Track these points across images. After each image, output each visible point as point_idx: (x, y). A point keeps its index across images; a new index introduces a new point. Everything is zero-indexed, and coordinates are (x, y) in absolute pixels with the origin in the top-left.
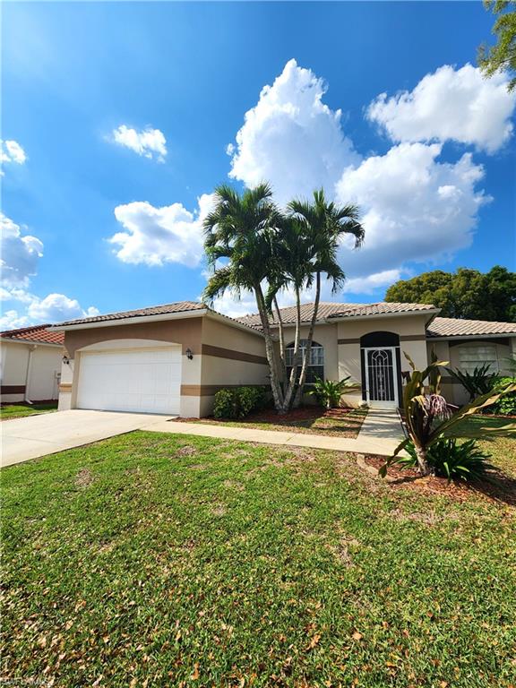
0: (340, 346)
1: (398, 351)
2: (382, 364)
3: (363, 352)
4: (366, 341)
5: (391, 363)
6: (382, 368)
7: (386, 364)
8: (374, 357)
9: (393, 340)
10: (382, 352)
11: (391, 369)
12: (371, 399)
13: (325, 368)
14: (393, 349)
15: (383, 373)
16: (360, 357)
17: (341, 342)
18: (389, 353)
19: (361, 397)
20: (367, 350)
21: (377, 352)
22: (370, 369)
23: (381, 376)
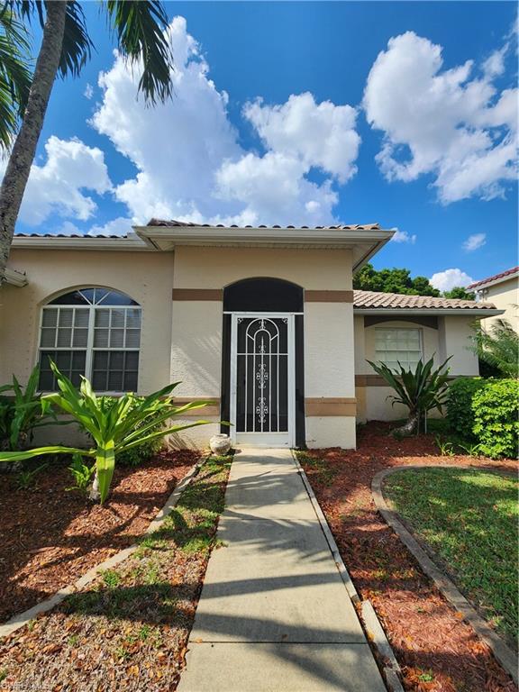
0: (175, 303)
1: (299, 322)
2: (267, 350)
3: (227, 320)
4: (236, 297)
5: (284, 349)
6: (266, 358)
7: (274, 351)
8: (251, 333)
9: (291, 297)
10: (267, 323)
11: (284, 360)
12: (240, 428)
13: (141, 356)
14: (290, 318)
15: (266, 368)
16: (220, 334)
17: (179, 295)
18: (282, 324)
19: (217, 427)
20: (236, 316)
21: (257, 323)
22: (240, 360)
23: (262, 376)
